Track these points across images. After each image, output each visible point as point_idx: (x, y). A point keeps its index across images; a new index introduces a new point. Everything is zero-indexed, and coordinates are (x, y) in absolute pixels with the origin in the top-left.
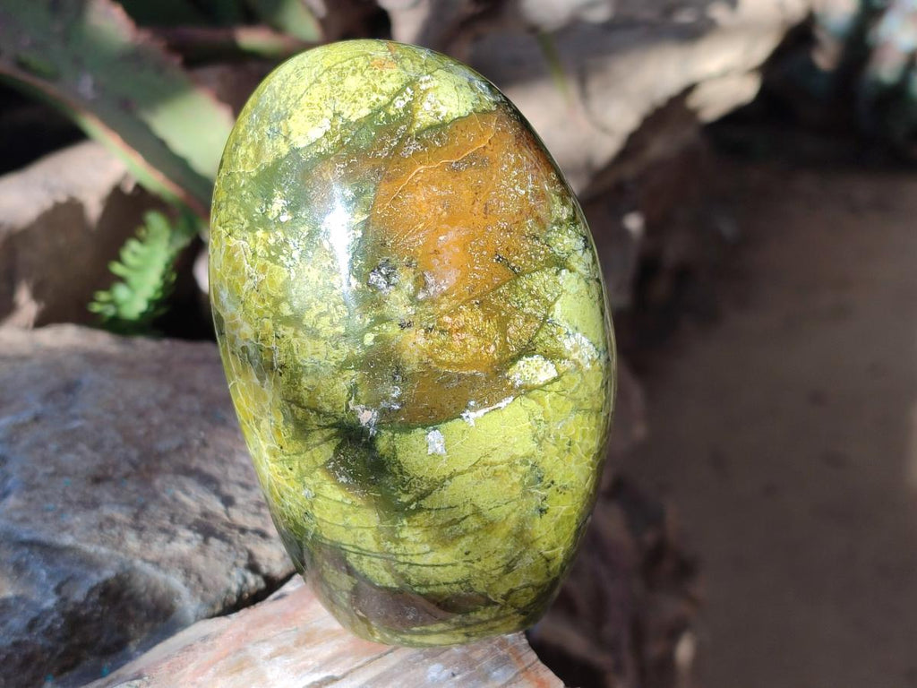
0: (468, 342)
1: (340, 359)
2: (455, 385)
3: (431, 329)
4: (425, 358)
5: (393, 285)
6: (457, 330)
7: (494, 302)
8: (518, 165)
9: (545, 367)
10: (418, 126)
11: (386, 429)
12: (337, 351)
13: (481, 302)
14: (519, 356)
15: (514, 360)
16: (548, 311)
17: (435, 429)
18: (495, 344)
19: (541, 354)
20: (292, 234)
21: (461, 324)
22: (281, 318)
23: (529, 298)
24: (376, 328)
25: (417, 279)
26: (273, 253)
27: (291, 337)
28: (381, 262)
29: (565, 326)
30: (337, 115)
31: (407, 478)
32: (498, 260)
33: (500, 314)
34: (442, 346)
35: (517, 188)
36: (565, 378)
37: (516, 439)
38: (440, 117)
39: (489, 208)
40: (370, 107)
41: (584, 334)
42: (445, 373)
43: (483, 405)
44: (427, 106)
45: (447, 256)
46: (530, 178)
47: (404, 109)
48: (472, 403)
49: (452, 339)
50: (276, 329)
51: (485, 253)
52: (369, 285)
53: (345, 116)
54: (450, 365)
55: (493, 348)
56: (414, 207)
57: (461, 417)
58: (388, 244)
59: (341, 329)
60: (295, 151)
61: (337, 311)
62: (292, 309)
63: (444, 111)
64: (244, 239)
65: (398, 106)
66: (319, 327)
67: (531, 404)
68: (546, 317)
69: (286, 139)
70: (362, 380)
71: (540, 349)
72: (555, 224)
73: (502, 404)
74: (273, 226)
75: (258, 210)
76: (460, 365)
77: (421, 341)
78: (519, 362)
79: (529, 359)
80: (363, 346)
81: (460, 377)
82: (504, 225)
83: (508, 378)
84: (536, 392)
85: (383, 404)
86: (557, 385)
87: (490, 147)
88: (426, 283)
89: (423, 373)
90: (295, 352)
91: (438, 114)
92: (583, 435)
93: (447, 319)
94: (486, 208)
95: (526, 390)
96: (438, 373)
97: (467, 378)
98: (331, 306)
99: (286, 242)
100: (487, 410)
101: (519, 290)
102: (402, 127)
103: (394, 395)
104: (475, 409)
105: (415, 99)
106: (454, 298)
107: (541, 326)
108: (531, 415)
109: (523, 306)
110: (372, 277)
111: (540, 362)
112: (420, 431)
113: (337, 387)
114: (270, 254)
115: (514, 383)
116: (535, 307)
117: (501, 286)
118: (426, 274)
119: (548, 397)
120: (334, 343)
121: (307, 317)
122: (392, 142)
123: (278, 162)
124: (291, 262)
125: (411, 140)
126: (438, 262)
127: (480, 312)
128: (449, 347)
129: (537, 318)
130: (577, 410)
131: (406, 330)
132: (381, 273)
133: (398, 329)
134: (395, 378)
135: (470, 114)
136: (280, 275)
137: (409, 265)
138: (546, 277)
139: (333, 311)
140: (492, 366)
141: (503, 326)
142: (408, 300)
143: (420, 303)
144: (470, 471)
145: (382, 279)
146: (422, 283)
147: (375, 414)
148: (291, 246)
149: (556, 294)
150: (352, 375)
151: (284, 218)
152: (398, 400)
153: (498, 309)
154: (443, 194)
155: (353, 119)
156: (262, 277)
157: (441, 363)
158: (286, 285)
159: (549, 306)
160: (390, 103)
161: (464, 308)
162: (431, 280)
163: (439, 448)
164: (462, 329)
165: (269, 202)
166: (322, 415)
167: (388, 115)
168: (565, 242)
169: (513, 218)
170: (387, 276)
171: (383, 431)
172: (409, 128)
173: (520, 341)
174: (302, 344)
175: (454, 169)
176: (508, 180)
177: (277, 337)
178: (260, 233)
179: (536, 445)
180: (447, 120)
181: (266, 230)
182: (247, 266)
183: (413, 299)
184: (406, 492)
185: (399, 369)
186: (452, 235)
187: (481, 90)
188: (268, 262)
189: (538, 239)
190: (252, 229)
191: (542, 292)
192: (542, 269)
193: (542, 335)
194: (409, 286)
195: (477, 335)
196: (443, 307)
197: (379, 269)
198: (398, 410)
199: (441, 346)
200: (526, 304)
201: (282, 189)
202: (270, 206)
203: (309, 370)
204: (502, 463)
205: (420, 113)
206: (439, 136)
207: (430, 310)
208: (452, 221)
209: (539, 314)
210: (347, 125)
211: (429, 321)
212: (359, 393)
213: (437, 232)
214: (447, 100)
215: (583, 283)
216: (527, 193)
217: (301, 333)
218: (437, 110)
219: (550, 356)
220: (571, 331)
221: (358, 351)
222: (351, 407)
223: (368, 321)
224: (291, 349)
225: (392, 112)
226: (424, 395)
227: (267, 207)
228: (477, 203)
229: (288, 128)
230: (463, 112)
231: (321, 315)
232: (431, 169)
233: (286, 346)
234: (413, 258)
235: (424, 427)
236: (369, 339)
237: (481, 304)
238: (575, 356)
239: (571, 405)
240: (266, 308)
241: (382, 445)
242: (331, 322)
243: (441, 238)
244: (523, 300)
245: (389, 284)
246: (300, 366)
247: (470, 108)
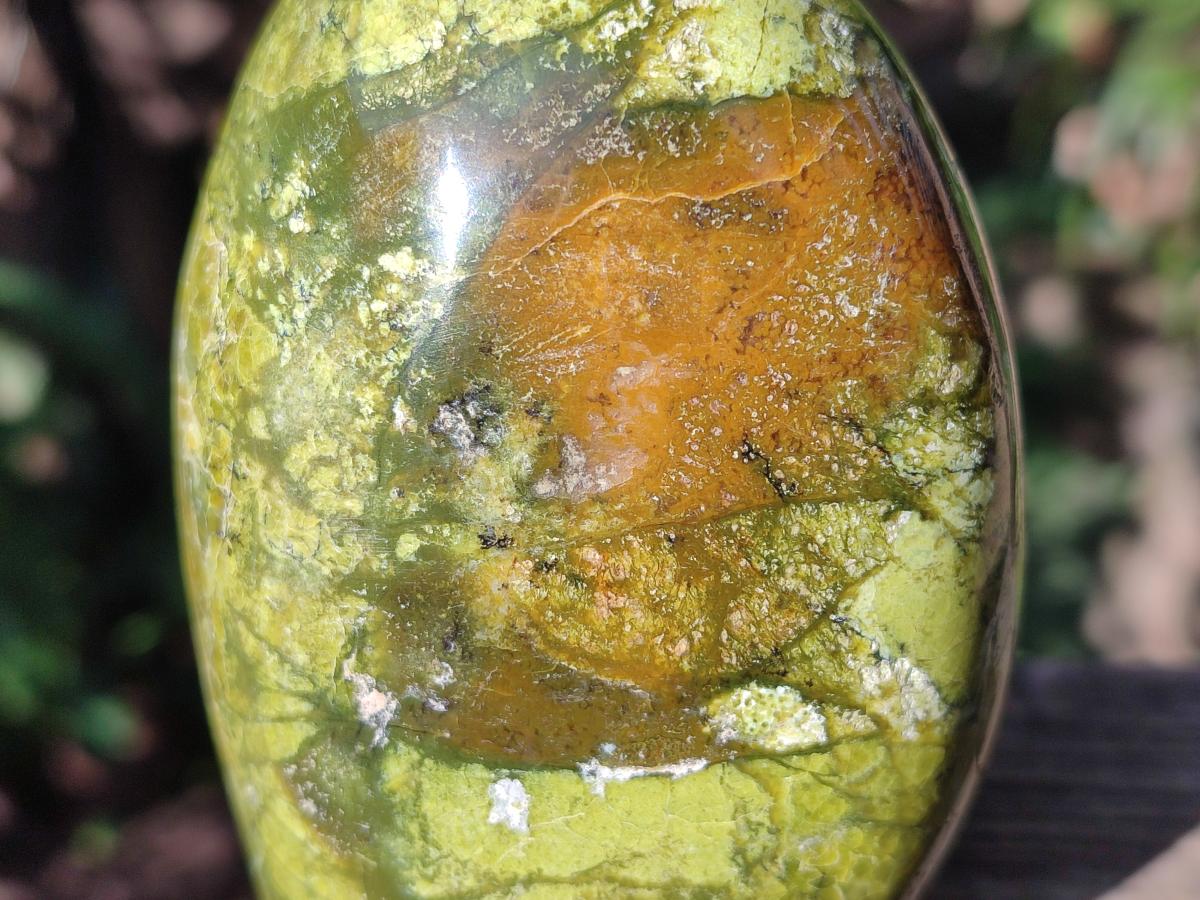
0: (628, 616)
1: (342, 568)
2: (578, 699)
3: (549, 567)
4: (521, 624)
5: (486, 445)
6: (609, 586)
7: (712, 546)
8: (861, 244)
9: (798, 715)
10: (640, 93)
11: (408, 743)
12: (338, 550)
13: (680, 539)
14: (744, 678)
15: (728, 684)
16: (840, 596)
17: (512, 777)
18: (691, 639)
19: (796, 686)
20: (302, 265)
21: (622, 576)
22: (247, 438)
23: (800, 557)
24: (428, 528)
25: (543, 448)
26: (260, 294)
27: (257, 485)
28: (470, 387)
29: (875, 638)
30: (466, 19)
31: (434, 853)
32: (746, 455)
33: (719, 576)
34: (567, 610)
35: (841, 298)
36: (844, 751)
37: (692, 849)
38: (698, 86)
39: (757, 331)
40: (541, 21)
41: (920, 663)
42: (560, 669)
43: (632, 760)
44: (677, 51)
45: (625, 417)
46: (882, 281)
47: (621, 45)
48: (609, 748)
49: (592, 601)
50: (235, 456)
51: (718, 432)
52: (433, 431)
53: (480, 27)
54: (575, 653)
55: (683, 646)
56: (576, 285)
57: (576, 770)
58: (497, 351)
59: (355, 506)
60: (354, 78)
61: (355, 465)
62: (270, 427)
63: (712, 70)
64: (226, 241)
65: (606, 33)
66: (313, 485)
67: (746, 787)
68: (831, 608)
69: (349, 44)
70: (379, 626)
71: (797, 674)
72: (914, 402)
73: (679, 770)
74: (273, 235)
75: (257, 188)
76: (598, 661)
77: (520, 584)
78: (738, 690)
79: (763, 691)
80: (393, 557)
81: (592, 686)
82: (781, 380)
83: (705, 719)
84: (763, 765)
85: (412, 691)
86: (819, 762)
87: (802, 187)
88: (562, 463)
89: (512, 654)
90: (260, 519)
91: (695, 76)
92: (860, 870)
93: (591, 554)
94: (749, 329)
95: (743, 754)
96: (543, 663)
97: (608, 691)
98: (345, 450)
99: (286, 280)
100: (641, 771)
101: (779, 535)
102: (599, 88)
103: (439, 680)
104: (613, 762)
105: (652, 24)
106: (622, 514)
107: (814, 626)
108: (741, 808)
109: (781, 572)
110: (444, 414)
111: (789, 705)
112: (478, 771)
113: (325, 621)
114: (254, 294)
115: (716, 732)
116: (808, 581)
117: (735, 515)
118: (569, 442)
119: (789, 781)
120: (336, 530)
121: (294, 455)
122: (566, 118)
123: (319, 93)
124: (288, 327)
125: (613, 125)
126: (602, 424)
127: (671, 559)
128: (583, 617)
129: (807, 606)
130: (855, 820)
131: (493, 552)
132: (466, 414)
133: (474, 545)
134: (446, 646)
135: (777, 94)
136: (265, 347)
137: (533, 412)
138: (855, 520)
139: (348, 463)
140: (672, 683)
141: (718, 606)
142: (511, 489)
143: (537, 502)
144: (576, 881)
145: (463, 426)
146: (553, 458)
147: (394, 705)
148: (296, 290)
149: (871, 563)
150: (359, 609)
151: (298, 225)
152: (444, 693)
153: (717, 565)
154: (653, 270)
155: (496, 40)
156: (233, 338)
157: (558, 645)
158: (269, 373)
159: (846, 586)
160: (591, 22)
161: (636, 541)
162: (576, 459)
163: (516, 819)
164: (622, 586)
165: (279, 179)
166: (288, 667)
167: (575, 49)
168: (930, 448)
169: (810, 365)
170: (478, 424)
171: (401, 745)
172: (615, 94)
173: (754, 646)
174: (275, 508)
175: (695, 217)
176: (822, 274)
177: (234, 472)
178: (249, 240)
179: (736, 870)
180: (715, 97)
181: (261, 238)
182: (217, 302)
183: (524, 489)
184: (431, 880)
185: (459, 630)
186: (648, 373)
187: (830, 39)
188: (248, 310)
189: (859, 428)
190: (239, 225)
191: (836, 552)
192: (852, 500)
193: (810, 646)
194: (521, 458)
195: (655, 608)
196: (588, 526)
197: (463, 402)
198: (441, 715)
199: (564, 608)
200: (790, 570)
201: (309, 157)
202: (278, 187)
203: (279, 567)
204: (650, 887)
205: (653, 63)
206: (682, 132)
207: (558, 523)
208: (657, 339)
209: (814, 599)
210: (479, 48)
211: (548, 547)
212: (368, 652)
213: (618, 356)
214: (730, 47)
215: (949, 549)
216: (863, 315)
217: (276, 484)
218: (697, 66)
219: (814, 694)
220: (885, 652)
221: (379, 564)
222: (347, 673)
223: (413, 508)
224: (252, 509)
225: (588, 46)
226: (503, 700)
227: (273, 189)
228: (729, 313)
229: (359, 21)
230: (759, 86)
231: (321, 461)
232: (640, 205)
233: (246, 500)
234: (545, 399)
235: (491, 766)
236: (408, 546)
237: (677, 544)
238: (882, 708)
239: (844, 807)
240: (227, 406)
241: (397, 769)
242: (339, 485)
243: (624, 371)
244: (784, 559)
245: (477, 441)
246: (265, 552)
247: (783, 78)
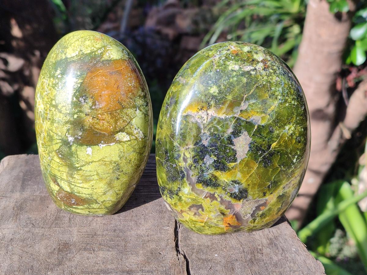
0: (105, 124)
1: (66, 120)
2: (98, 135)
3: (94, 118)
4: (91, 125)
5: (86, 102)
6: (102, 120)
7: (115, 114)
8: (131, 77)
9: (126, 136)
10: (103, 59)
11: (75, 144)
12: (66, 118)
13: (111, 113)
14: (119, 131)
15: (117, 132)
16: (131, 120)
17: (90, 147)
18: (113, 126)
19: (126, 132)
20: (60, 81)
21: (104, 118)
22: (52, 105)
23: (126, 115)
24: (78, 114)
25: (93, 102)
26: (54, 86)
27: (54, 111)
28: (83, 95)
29: (135, 126)
30: (81, 51)
31: (79, 160)
32: (118, 102)
33: (116, 118)
34: (97, 123)
35: (129, 83)
36: (132, 141)
37: (113, 155)
38: (110, 58)
39: (119, 87)
40: (91, 51)
41: (141, 130)
42: (96, 131)
43: (106, 143)
44: (107, 54)
45: (103, 98)
46: (133, 81)
47: (100, 53)
48: (102, 142)
49: (100, 122)
50: (50, 107)
51: (115, 99)
52: (79, 101)
53: (83, 52)
54: (98, 129)
55: (112, 127)
56: (97, 82)
57: (98, 145)
58: (87, 90)
59: (68, 112)
60: (66, 58)
61: (68, 106)
62: (56, 103)
63: (112, 56)
64: (47, 80)
65: (99, 52)
66: (62, 110)
67: (120, 146)
68: (130, 122)
69: (65, 54)
70: (71, 128)
71: (126, 131)
72: (138, 96)
73: (111, 144)
74: (56, 78)
75: (53, 72)
76: (101, 130)
77: (91, 120)
78: (119, 133)
79: (122, 133)
80: (73, 118)
81: (100, 133)
82: (122, 93)
83: (115, 137)
84: (122, 143)
85: (76, 136)
86: (129, 143)
87: (123, 70)
88: (96, 104)
89: (90, 130)
90: (54, 115)
91: (110, 57)
92: (135, 159)
93: (100, 116)
94: (118, 87)
95: (119, 142)
96: (94, 131)
97: (102, 134)
98: (67, 104)
99: (58, 83)
100: (107, 145)
101: (123, 112)
102: (98, 58)
103: (80, 134)
104: (103, 144)
105: (104, 51)
106: (103, 110)
107: (128, 124)
108: (119, 149)
109: (123, 117)
110: (80, 99)
111: (125, 135)
112: (85, 147)
113: (63, 128)
114: (53, 86)
115: (116, 139)
116: (127, 118)
117: (117, 110)
118: (96, 101)
119: (125, 145)
120: (65, 115)
121: (59, 106)
122: (95, 62)
123: (61, 60)
124: (58, 89)
125: (100, 63)
126: (100, 99)
127: (110, 116)
128: (99, 124)
129: (127, 122)
130: (134, 151)
131: (87, 116)
132: (83, 98)
133: (85, 115)
134: (81, 129)
135: (120, 59)
136: (55, 92)
137: (92, 98)
138: (132, 111)
139: (67, 106)
140: (110, 132)
141: (116, 122)
142: (89, 108)
143: (93, 109)
144: (98, 161)
145: (83, 100)
146: (94, 104)
147: (73, 139)
148: (59, 85)
149: (134, 116)
150: (69, 126)
151: (59, 76)
152: (81, 136)
153: (116, 116)
154: (106, 80)
155: (85, 53)
156: (49, 92)
157: (95, 128)
158: (55, 96)
159: (132, 119)
160: (97, 51)
161: (105, 114)
162: (97, 104)
163: (90, 153)
164: (103, 120)
165: (56, 71)
166: (58, 136)
167: (95, 54)
168: (140, 102)
169: (125, 92)
170: (85, 100)
171: (74, 144)
172: (100, 59)
173: (120, 127)
174: (56, 113)
175: (111, 73)
176: (126, 80)
177: (50, 110)
178: (52, 79)
179: (119, 158)
180: (112, 59)
181: (53, 79)
182: (46, 88)
183: (91, 108)
184: (78, 164)
185: (82, 127)
186: (106, 92)
187: (125, 53)
188: (52, 88)
189: (132, 99)
190: (50, 78)
191: (130, 115)
192: (131, 108)
193: (127, 127)
194: (90, 104)
195: (108, 122)
196: (99, 112)
197: (83, 97)
198: (80, 139)
199: (96, 123)
200: (124, 117)
201: (60, 68)
202: (56, 72)
203: (57, 122)
204: (108, 161)
205: (104, 56)
206: (109, 63)
207: (95, 112)
208: (107, 88)
209: (128, 121)
210: (83, 54)
211: (94, 115)
212: (70, 132)
213: (102, 90)
214: (114, 54)
215: (143, 115)
216: (131, 85)
217: (56, 110)
218: (110, 56)
219: (128, 133)
220: (136, 128)
221: (72, 119)
222: (67, 135)
223: (76, 111)
224: (53, 114)
225: (97, 54)
226: (89, 136)
227: (55, 72)
228: (115, 85)
229: (66, 51)
230: (117, 58)
231: (63, 106)
232: (104, 72)
233: (52, 113)
234: (93, 96)
235: (87, 146)
236: (76, 116)
237: (111, 114)
238: (136, 136)
239: (133, 149)
240: (48, 101)
241: (73, 148)
242: (66, 109)
243: (103, 92)
244: (124, 116)
245: (85, 102)
246: (55, 120)
247: (120, 57)
